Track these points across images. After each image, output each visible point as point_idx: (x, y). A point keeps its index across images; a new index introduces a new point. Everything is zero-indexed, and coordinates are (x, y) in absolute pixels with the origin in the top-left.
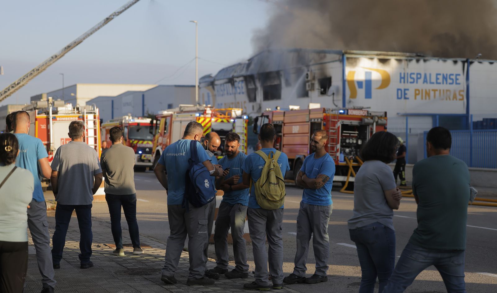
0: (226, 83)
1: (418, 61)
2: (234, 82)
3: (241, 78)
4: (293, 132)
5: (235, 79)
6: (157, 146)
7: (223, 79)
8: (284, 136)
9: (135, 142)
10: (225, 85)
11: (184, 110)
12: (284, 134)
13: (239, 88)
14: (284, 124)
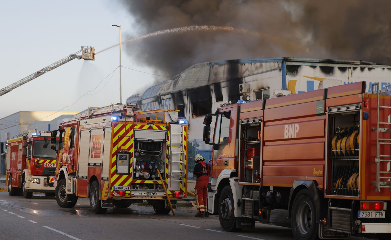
0: (153, 101)
1: (362, 69)
2: (161, 100)
3: (169, 96)
4: (286, 137)
5: (162, 97)
6: (61, 167)
7: (151, 98)
8: (264, 145)
9: (42, 161)
10: (152, 103)
11: (95, 114)
12: (264, 142)
13: (166, 105)
14: (264, 123)
